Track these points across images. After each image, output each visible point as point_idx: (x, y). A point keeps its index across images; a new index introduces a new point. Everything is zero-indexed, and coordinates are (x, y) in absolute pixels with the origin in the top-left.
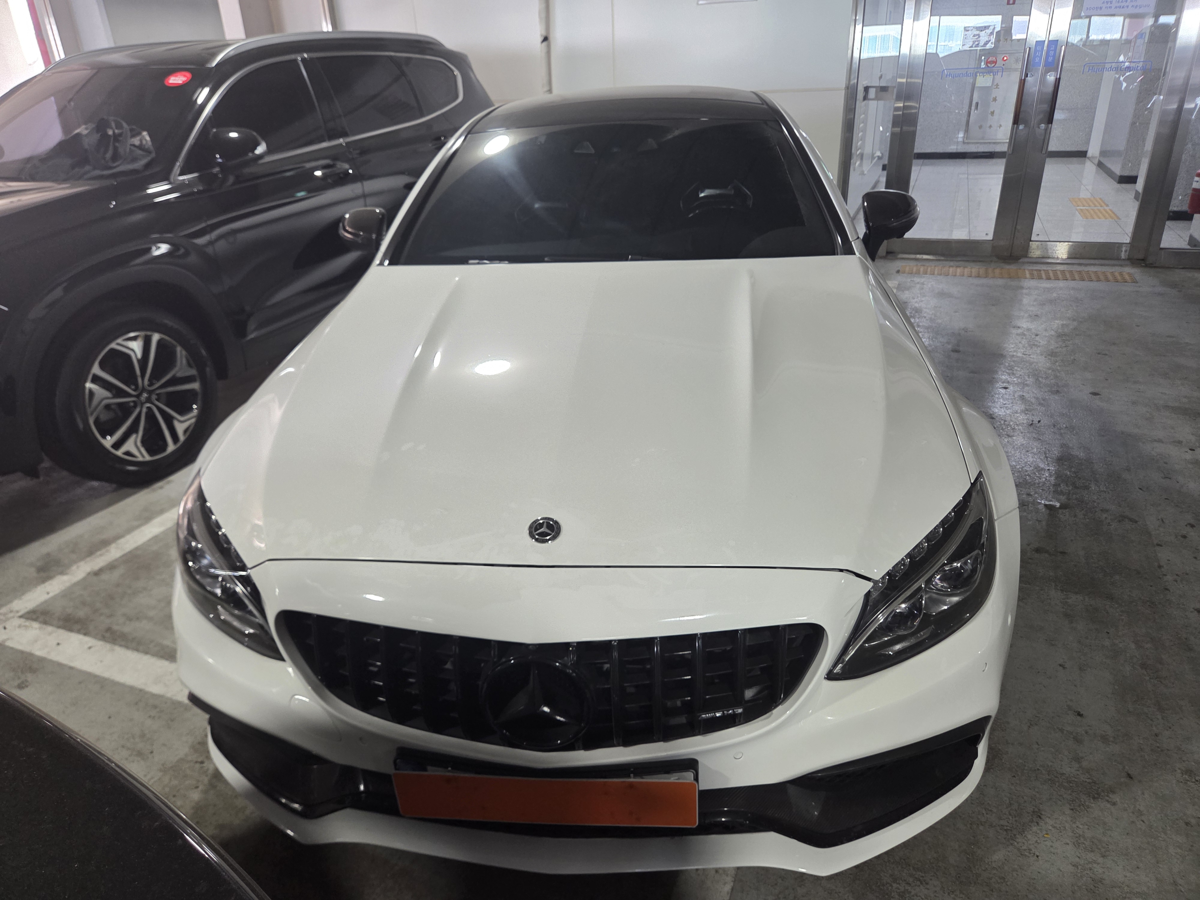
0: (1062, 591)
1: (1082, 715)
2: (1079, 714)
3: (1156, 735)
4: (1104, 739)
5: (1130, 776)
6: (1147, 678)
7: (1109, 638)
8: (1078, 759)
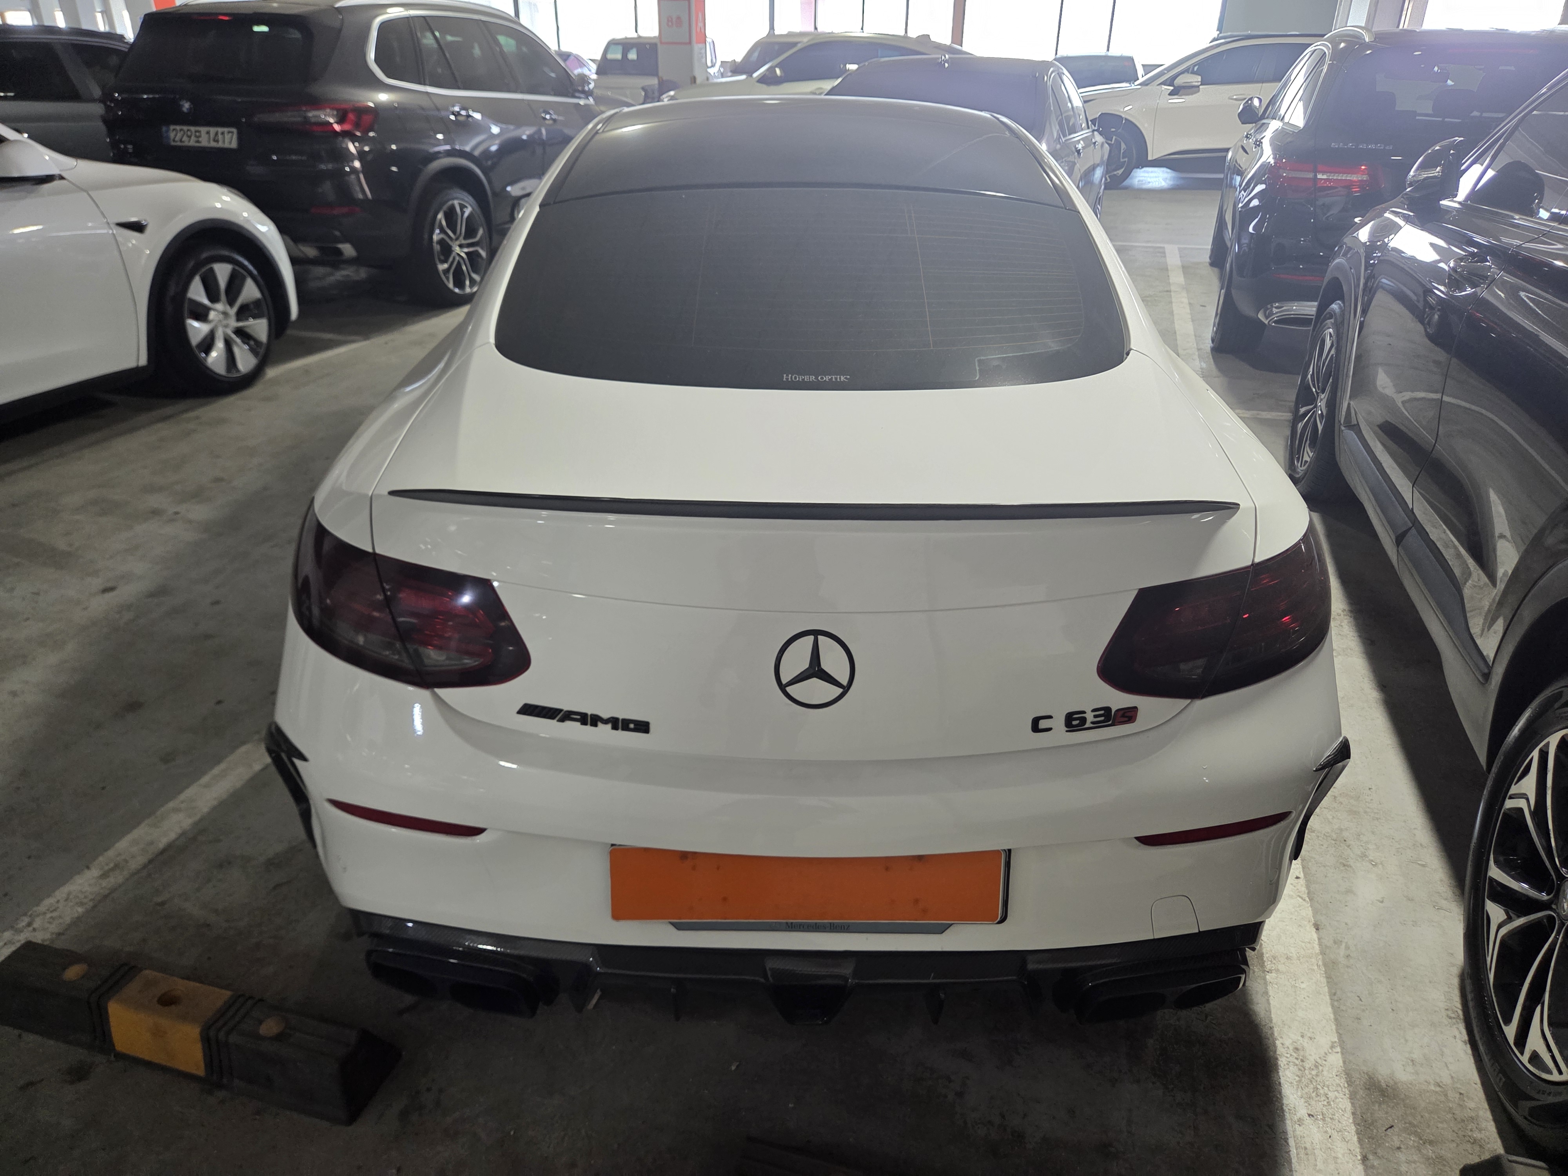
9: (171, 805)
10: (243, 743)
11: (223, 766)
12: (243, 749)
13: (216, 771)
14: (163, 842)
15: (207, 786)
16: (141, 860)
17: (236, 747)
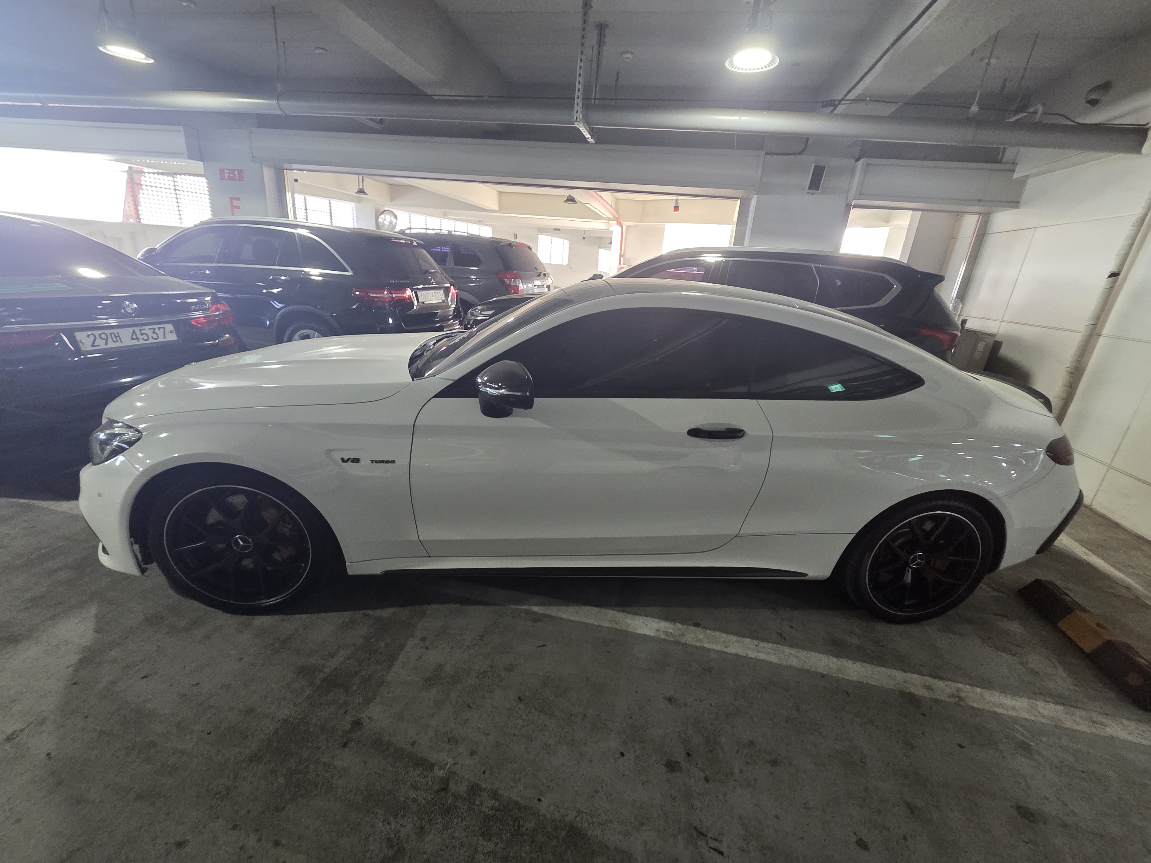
0: (285, 721)
1: (143, 679)
2: (145, 677)
3: (86, 717)
4: (114, 683)
5: (75, 684)
6: (138, 739)
7: (202, 731)
8: (114, 661)
9: (1042, 720)
10: (973, 708)
11: (997, 710)
12: (976, 705)
13: (1002, 711)
14: (1059, 708)
15: (1014, 709)
16: (1078, 712)
17: (978, 709)
